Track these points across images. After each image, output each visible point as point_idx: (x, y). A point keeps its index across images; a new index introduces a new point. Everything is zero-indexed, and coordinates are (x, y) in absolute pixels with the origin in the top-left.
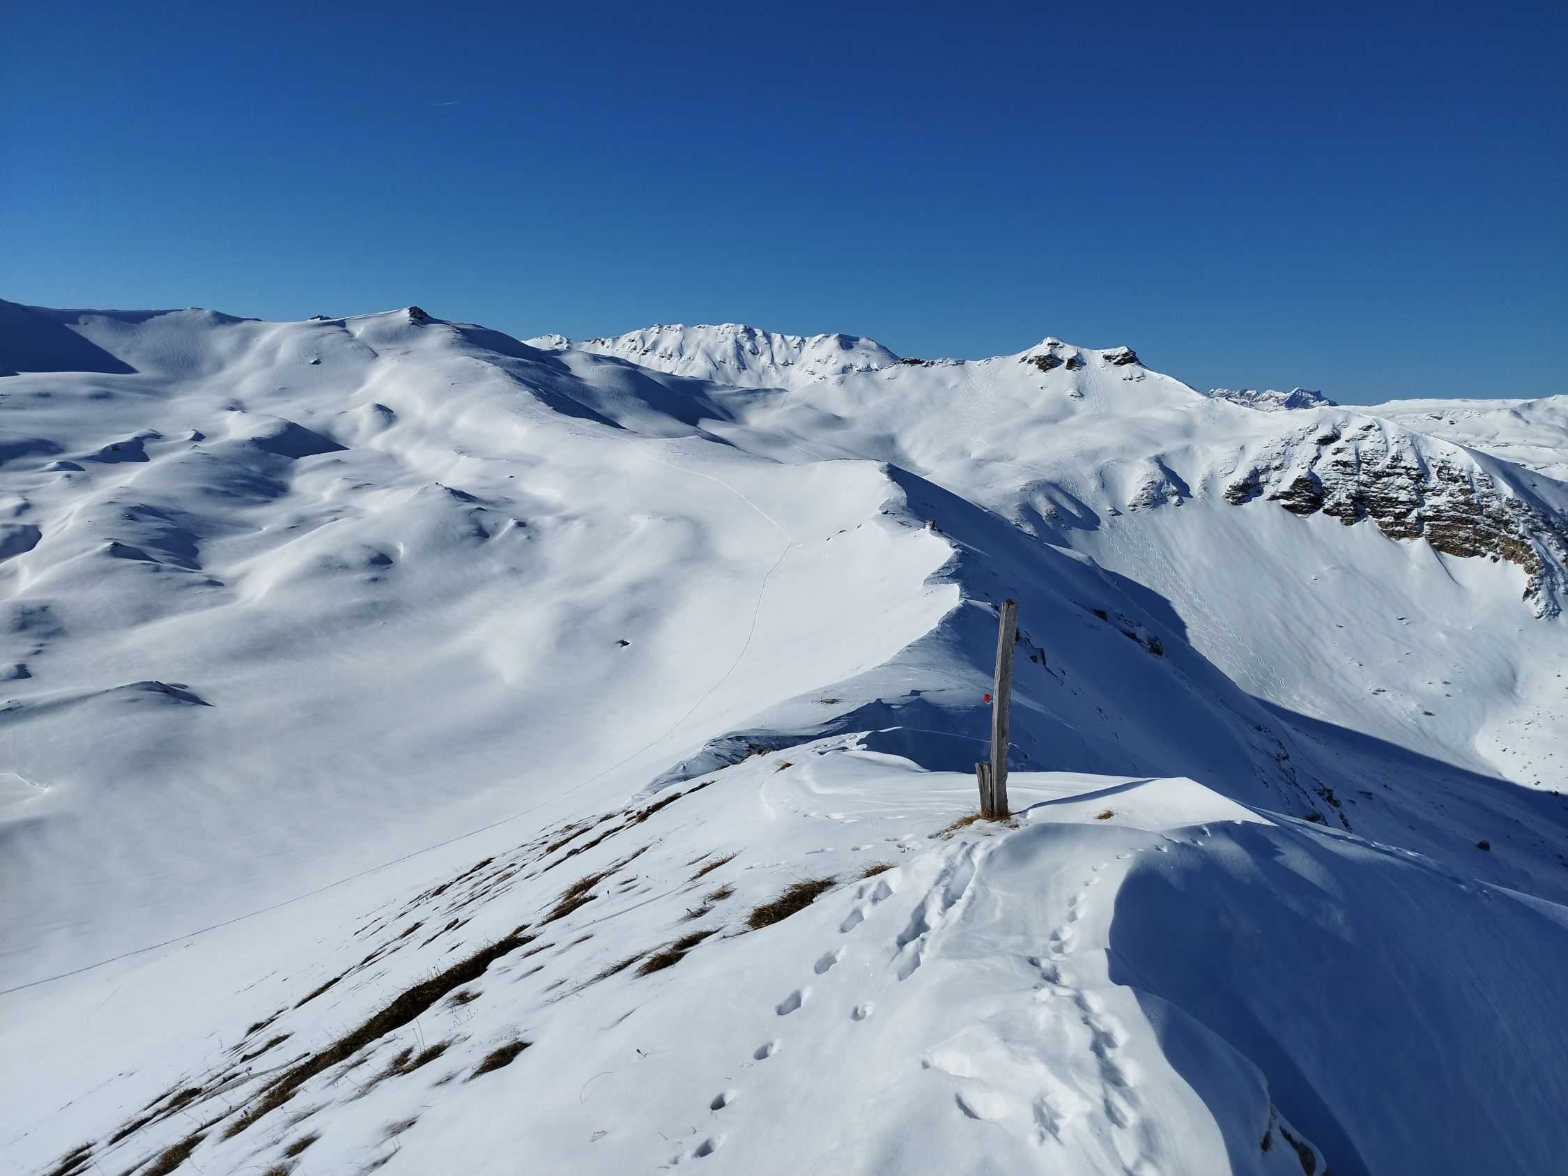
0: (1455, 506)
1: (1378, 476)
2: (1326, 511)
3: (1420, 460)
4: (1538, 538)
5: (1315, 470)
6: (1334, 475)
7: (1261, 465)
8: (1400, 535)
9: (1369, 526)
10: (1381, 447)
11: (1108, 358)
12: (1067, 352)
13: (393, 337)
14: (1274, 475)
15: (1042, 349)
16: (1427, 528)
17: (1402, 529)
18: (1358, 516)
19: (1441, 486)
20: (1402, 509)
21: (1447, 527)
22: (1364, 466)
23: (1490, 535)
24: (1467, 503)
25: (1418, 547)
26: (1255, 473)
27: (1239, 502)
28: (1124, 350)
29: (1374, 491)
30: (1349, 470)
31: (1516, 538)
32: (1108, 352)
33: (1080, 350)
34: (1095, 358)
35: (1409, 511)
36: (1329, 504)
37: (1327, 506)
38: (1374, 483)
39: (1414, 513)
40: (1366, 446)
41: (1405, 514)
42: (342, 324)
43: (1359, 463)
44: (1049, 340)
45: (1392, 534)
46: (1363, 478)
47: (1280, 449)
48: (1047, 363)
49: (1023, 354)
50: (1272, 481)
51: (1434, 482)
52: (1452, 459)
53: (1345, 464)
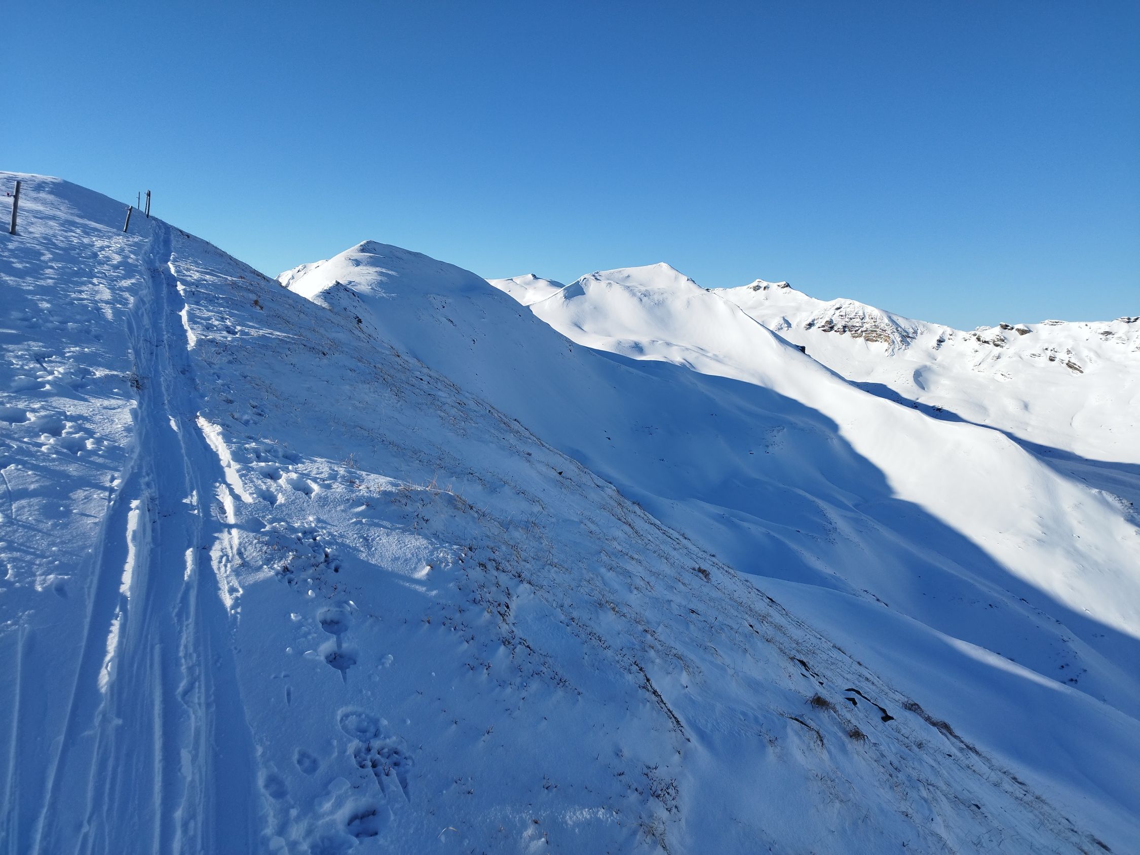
0: (871, 327)
1: (851, 319)
2: (835, 331)
3: (864, 313)
4: (893, 335)
5: (832, 318)
6: (838, 319)
7: (816, 318)
8: (856, 337)
9: (848, 334)
10: (853, 310)
11: (779, 286)
12: (764, 284)
13: (529, 284)
14: (820, 320)
15: (755, 284)
16: (864, 334)
17: (857, 335)
18: (844, 331)
19: (869, 321)
20: (857, 328)
21: (869, 333)
22: (847, 316)
23: (880, 335)
24: (875, 326)
25: (861, 340)
26: (813, 321)
27: (808, 329)
28: (785, 283)
29: (850, 324)
30: (843, 317)
31: (887, 335)
32: (779, 284)
33: (769, 283)
34: (774, 286)
35: (859, 329)
36: (836, 328)
37: (836, 329)
38: (850, 321)
39: (860, 330)
40: (848, 310)
41: (858, 330)
42: (512, 280)
43: (846, 315)
44: (758, 280)
45: (854, 337)
46: (847, 320)
47: (823, 312)
48: (757, 288)
49: (748, 286)
50: (819, 322)
51: (867, 319)
52: (873, 312)
53: (842, 316)
